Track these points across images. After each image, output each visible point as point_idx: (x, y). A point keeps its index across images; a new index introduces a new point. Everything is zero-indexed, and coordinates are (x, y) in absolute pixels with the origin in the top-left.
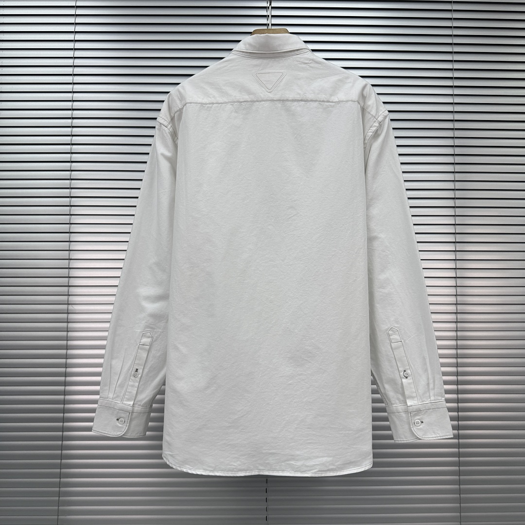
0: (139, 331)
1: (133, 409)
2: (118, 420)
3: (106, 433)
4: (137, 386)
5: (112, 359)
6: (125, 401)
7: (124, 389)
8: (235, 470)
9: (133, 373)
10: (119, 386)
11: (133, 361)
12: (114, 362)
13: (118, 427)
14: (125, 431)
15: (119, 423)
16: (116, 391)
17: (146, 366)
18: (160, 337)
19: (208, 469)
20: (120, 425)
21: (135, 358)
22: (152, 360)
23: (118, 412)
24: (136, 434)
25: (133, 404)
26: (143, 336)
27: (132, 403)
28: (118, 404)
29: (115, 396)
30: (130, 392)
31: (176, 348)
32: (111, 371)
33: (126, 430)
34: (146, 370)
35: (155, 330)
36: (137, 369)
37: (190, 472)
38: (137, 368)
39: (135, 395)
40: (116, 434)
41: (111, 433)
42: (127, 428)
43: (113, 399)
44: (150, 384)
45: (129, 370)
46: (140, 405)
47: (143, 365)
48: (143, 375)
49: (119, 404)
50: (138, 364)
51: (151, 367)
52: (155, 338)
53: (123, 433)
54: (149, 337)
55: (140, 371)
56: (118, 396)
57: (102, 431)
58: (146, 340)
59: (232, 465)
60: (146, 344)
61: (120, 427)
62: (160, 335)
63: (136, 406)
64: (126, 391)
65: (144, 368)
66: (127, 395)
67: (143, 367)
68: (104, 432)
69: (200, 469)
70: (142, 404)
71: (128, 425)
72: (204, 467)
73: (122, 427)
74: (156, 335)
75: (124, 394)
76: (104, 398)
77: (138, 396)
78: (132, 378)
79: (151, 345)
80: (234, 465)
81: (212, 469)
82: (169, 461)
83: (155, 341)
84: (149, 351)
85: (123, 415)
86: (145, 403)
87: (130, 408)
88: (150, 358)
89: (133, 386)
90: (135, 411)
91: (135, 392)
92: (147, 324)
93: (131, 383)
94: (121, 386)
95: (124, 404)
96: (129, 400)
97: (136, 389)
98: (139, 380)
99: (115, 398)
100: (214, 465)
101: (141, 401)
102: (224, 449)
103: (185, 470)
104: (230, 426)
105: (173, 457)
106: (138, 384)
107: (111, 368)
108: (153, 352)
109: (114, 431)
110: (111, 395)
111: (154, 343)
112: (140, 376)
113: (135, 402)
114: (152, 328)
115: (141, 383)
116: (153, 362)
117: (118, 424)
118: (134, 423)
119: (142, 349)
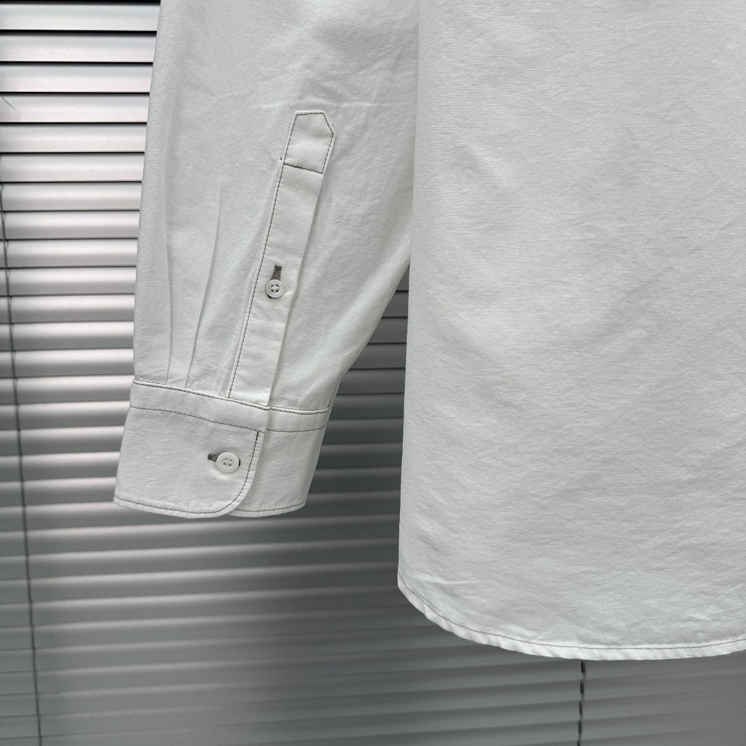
0: (278, 104)
1: (271, 419)
2: (212, 457)
3: (171, 505)
4: (281, 333)
5: (171, 225)
6: (240, 389)
7: (233, 343)
8: (701, 635)
9: (263, 281)
10: (213, 330)
11: (262, 229)
12: (180, 239)
13: (214, 482)
14: (241, 498)
15: (216, 468)
16: (198, 355)
17: (310, 256)
18: (368, 134)
19: (601, 637)
20: (222, 477)
21: (271, 221)
22: (335, 233)
23: (214, 430)
24: (279, 502)
25: (271, 399)
26: (299, 126)
27: (263, 396)
28: (211, 403)
29: (196, 370)
30: (255, 357)
31: (467, 165)
32: (171, 274)
33: (245, 493)
34: (312, 273)
35: (345, 105)
36: (278, 269)
37: (527, 649)
38: (280, 262)
39: (274, 367)
40: (207, 508)
41: (187, 504)
42: (248, 485)
43: (188, 380)
44: (328, 327)
45: (246, 269)
46: (293, 403)
47: (302, 252)
48: (303, 293)
49: (217, 401)
50: (283, 248)
51: (330, 260)
52: (343, 138)
53: (236, 504)
54: (319, 135)
55: (290, 275)
56: (208, 372)
57: (155, 502)
58: (308, 147)
59: (691, 619)
60: (311, 164)
61: (224, 483)
62: (365, 127)
63: (280, 406)
64: (239, 352)
65: (303, 265)
66: (244, 367)
67: (299, 261)
68: (162, 503)
69: (564, 639)
70: (301, 399)
71: (252, 473)
72: (582, 631)
73: (230, 485)
74: (349, 128)
75: (234, 365)
76: (154, 379)
77: (286, 371)
78: (262, 301)
79: (329, 172)
80: (698, 621)
81: (615, 639)
82: (433, 608)
83: (346, 152)
84: (321, 195)
85: (231, 441)
86: (314, 397)
87: (259, 415)
88: (328, 226)
89: (264, 333)
90: (277, 426)
91: (275, 356)
92: (312, 75)
93: (257, 322)
94: (219, 332)
95: (236, 400)
96: (251, 384)
97: (278, 344)
98: (286, 311)
99: (199, 377)
100: (621, 624)
101: (296, 388)
102: (660, 564)
103: (505, 644)
104: (691, 482)
105: (454, 596)
106: (282, 325)
107: (171, 261)
108: (338, 200)
109: (202, 498)
110: (180, 369)
111: (340, 163)
112: (289, 294)
113: (276, 393)
114: (331, 95)
115: (296, 323)
116: (337, 243)
117: (214, 472)
118: (273, 465)
119: (294, 184)
